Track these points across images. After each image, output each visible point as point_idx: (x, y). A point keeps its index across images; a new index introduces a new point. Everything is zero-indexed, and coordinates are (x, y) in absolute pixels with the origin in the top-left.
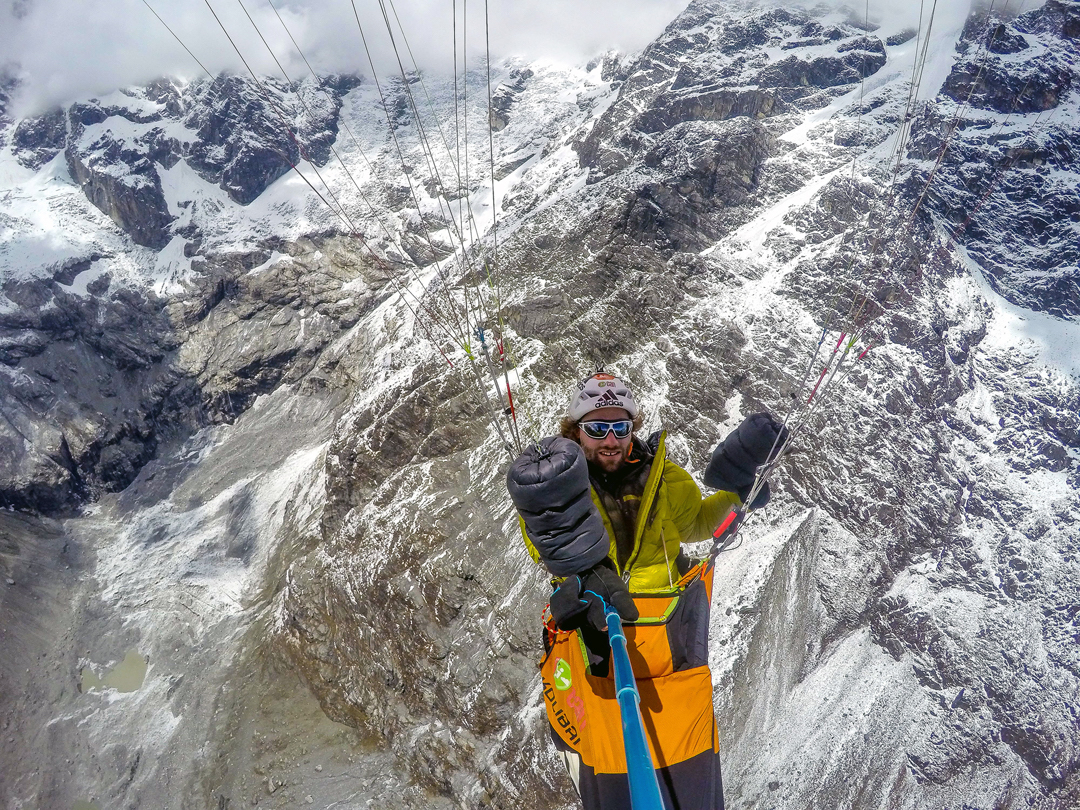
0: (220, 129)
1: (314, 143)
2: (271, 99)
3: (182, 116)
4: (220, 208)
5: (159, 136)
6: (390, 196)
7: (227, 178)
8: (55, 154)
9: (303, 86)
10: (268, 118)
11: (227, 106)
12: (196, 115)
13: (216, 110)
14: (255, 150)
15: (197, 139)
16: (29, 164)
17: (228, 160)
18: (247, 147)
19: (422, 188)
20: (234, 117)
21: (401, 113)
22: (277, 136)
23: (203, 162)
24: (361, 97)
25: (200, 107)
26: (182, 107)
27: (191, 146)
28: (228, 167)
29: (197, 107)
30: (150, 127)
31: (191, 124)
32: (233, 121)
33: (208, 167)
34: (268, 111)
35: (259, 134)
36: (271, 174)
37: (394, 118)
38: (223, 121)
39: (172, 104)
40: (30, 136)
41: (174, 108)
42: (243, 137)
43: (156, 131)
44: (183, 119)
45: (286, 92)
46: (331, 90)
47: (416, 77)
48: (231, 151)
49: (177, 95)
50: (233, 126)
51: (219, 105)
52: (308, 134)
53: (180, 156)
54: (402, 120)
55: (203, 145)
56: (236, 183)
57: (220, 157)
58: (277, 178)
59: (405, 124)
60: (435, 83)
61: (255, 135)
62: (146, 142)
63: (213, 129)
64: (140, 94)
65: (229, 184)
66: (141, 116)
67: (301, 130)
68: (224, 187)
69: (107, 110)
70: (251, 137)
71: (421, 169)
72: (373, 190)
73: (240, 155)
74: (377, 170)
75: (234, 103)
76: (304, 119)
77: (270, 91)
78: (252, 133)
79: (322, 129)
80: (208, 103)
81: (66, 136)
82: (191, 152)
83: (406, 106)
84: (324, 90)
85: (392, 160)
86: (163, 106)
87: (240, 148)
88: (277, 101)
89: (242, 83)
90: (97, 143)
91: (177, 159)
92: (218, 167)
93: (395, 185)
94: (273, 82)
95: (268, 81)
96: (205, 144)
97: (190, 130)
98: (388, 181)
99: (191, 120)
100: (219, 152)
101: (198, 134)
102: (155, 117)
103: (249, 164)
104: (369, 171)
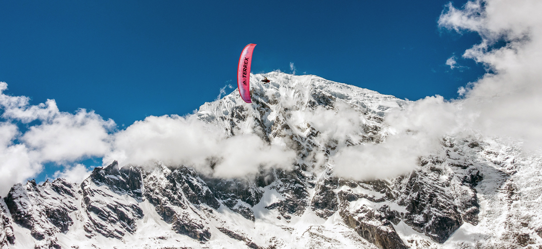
0: (417, 207)
1: (468, 214)
2: (439, 191)
3: (395, 200)
4: (429, 244)
5: (387, 209)
6: (519, 239)
7: (428, 230)
8: (333, 213)
9: (452, 183)
10: (441, 201)
11: (419, 195)
12: (403, 199)
13: (413, 198)
14: (440, 217)
15: (407, 211)
16: (322, 216)
17: (427, 222)
18: (435, 215)
19: (536, 234)
20: (424, 201)
21: (512, 194)
22: (448, 210)
23: (413, 222)
24: (485, 187)
25: (403, 196)
26: (394, 196)
27: (405, 215)
28: (427, 225)
29: (402, 196)
30: (382, 204)
31: (402, 204)
32: (423, 203)
33: (416, 225)
34: (440, 198)
35: (438, 209)
36: (450, 229)
37: (509, 197)
38: (418, 203)
39: (389, 194)
40: (320, 203)
41: (390, 196)
42: (431, 211)
43: (385, 207)
44: (396, 201)
45: (444, 187)
46: (468, 184)
47: (514, 170)
48: (427, 217)
49: (389, 189)
50: (424, 205)
51: (415, 195)
52: (464, 209)
53: (400, 219)
54: (513, 197)
55: (410, 214)
56: (433, 232)
57: (421, 220)
58: (454, 231)
59: (516, 200)
60: (527, 173)
61: (437, 210)
62: (382, 211)
63: (414, 207)
64: (371, 188)
65: (430, 233)
66: (375, 199)
67: (459, 207)
68: (427, 235)
69: (358, 196)
70: (436, 211)
71: (531, 224)
72: (508, 236)
73: (433, 220)
74: (508, 226)
75: (422, 194)
76: (459, 200)
77: (437, 188)
78: (435, 209)
79: (470, 206)
80: (407, 194)
81: (338, 206)
82: (406, 217)
83: (514, 190)
84: (464, 185)
85: (515, 220)
86: (384, 195)
87: (431, 216)
88: (442, 192)
89: (423, 184)
90: (359, 210)
91: (400, 221)
92: (421, 225)
93: (520, 233)
94: (437, 183)
95: (434, 182)
96: (411, 214)
97: (402, 207)
98: (516, 231)
99: (401, 202)
100: (419, 218)
101: (407, 209)
102: (382, 200)
103: (439, 224)
104: (503, 227)
